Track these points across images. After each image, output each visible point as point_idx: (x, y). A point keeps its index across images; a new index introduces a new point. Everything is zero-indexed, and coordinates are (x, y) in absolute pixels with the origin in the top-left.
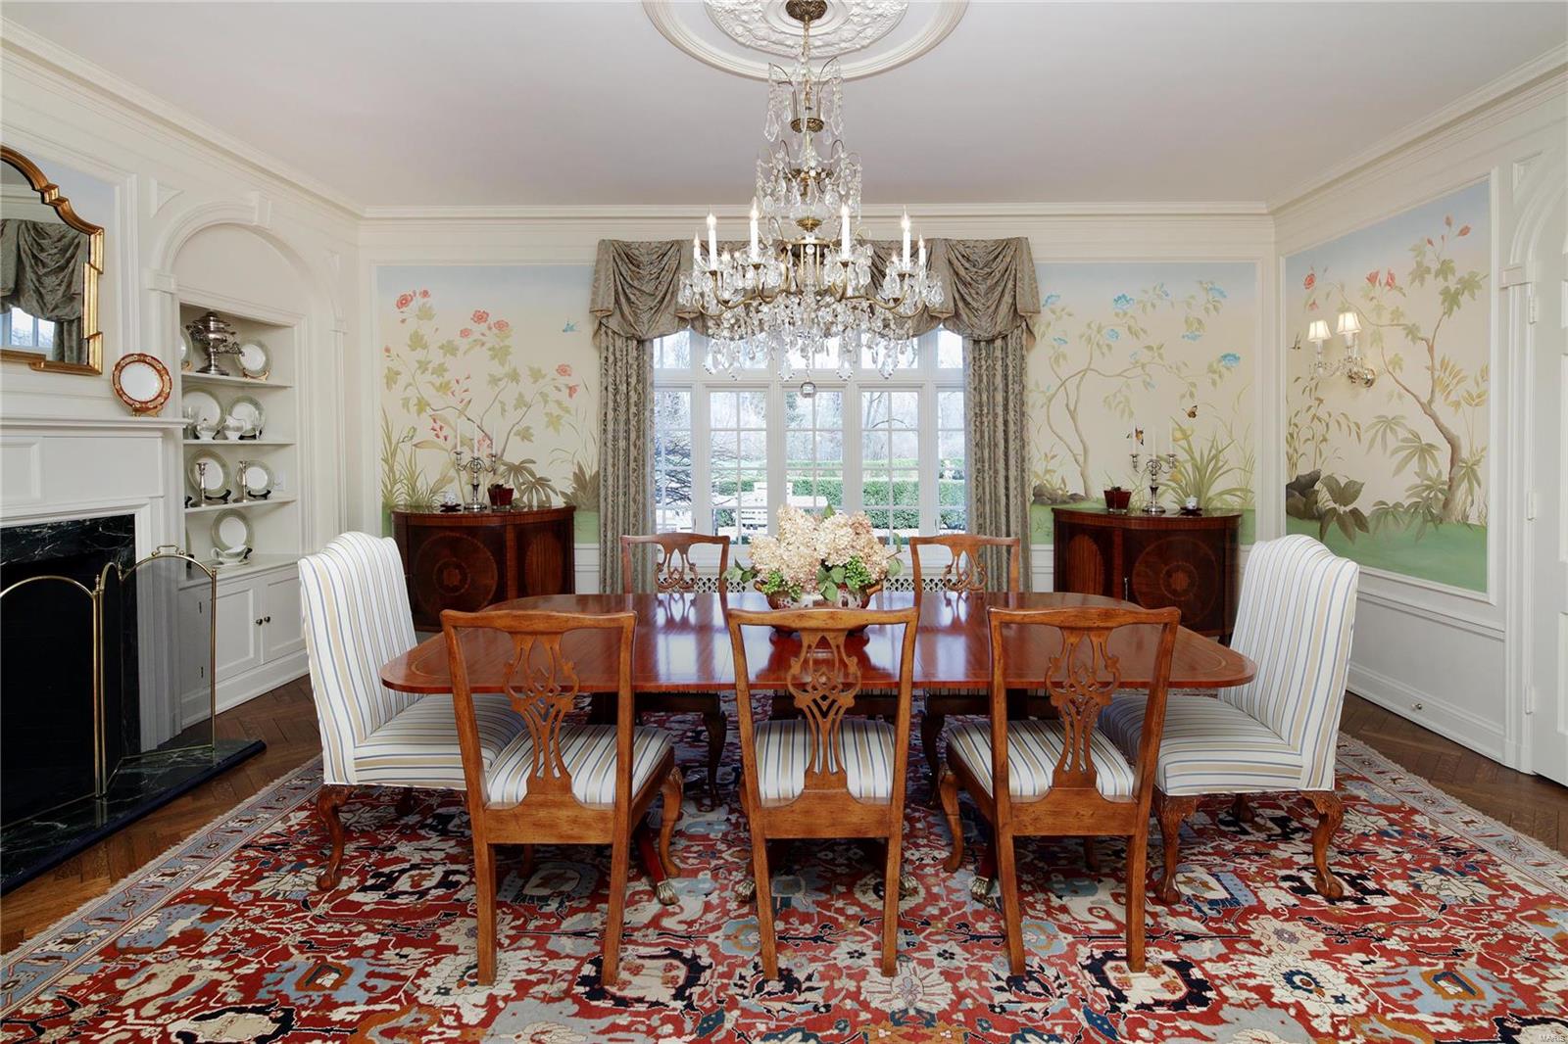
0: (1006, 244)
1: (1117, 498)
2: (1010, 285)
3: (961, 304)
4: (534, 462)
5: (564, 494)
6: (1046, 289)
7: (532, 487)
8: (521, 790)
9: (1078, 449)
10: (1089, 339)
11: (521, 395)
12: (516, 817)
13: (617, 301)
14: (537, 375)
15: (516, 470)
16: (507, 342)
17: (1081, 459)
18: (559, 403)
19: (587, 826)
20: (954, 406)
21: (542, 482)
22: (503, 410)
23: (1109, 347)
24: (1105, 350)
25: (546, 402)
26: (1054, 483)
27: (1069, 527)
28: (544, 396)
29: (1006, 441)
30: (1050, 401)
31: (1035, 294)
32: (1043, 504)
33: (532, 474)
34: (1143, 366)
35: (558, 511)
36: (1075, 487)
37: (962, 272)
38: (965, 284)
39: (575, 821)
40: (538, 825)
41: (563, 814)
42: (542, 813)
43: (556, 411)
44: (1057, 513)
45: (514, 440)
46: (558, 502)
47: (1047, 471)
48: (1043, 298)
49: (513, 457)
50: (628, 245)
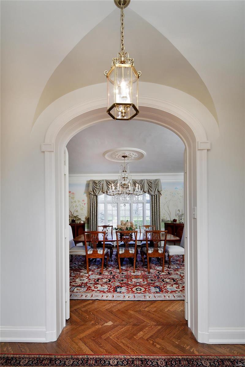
0: (157, 180)
1: (175, 221)
2: (157, 186)
3: (149, 190)
4: (78, 216)
5: (83, 221)
6: (163, 187)
7: (78, 220)
8: (92, 252)
9: (169, 213)
10: (171, 195)
11: (76, 205)
12: (91, 255)
13: (93, 190)
14: (79, 201)
15: (75, 217)
16: (74, 196)
17: (169, 214)
18: (83, 206)
19: (99, 256)
20: (148, 206)
21: (80, 219)
22: (73, 207)
23: (174, 196)
24: (173, 197)
25: (80, 206)
26: (165, 218)
27: (167, 225)
28: (80, 205)
29: (157, 212)
30: (164, 205)
31: (161, 187)
32: (163, 222)
33: (78, 218)
34: (180, 199)
35: (82, 224)
36: (168, 219)
37: (150, 185)
38: (150, 187)
39: (98, 255)
40: (94, 256)
41: (97, 255)
42: (94, 255)
43: (82, 207)
44: (165, 223)
45: (75, 212)
46: (82, 222)
47: (164, 217)
48: (163, 188)
49: (75, 215)
50: (95, 180)
